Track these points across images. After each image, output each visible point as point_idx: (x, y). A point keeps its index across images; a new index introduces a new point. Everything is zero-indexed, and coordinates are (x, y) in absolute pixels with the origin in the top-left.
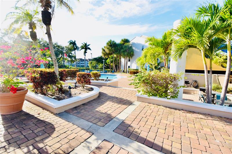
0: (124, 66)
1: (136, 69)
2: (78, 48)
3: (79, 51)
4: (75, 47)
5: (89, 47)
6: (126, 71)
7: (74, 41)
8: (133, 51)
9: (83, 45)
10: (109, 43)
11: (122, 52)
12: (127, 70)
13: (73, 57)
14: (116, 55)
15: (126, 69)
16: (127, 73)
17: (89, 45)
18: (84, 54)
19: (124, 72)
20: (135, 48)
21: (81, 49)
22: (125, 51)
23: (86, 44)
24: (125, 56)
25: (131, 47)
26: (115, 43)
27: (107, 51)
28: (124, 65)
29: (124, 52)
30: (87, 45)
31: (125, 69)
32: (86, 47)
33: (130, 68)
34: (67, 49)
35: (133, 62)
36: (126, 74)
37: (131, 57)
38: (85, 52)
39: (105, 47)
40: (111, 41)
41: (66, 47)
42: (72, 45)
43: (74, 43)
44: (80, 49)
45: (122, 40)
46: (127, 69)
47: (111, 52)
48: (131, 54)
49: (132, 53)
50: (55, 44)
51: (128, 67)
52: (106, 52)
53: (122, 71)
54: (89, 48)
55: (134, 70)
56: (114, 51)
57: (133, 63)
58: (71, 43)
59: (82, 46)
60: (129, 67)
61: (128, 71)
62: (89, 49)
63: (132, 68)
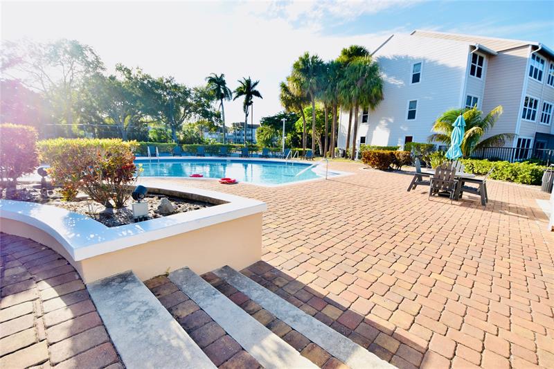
0: (347, 138)
1: (385, 145)
2: (229, 93)
3: (232, 100)
4: (223, 92)
5: (256, 88)
6: (351, 153)
7: (219, 76)
8: (379, 84)
9: (241, 85)
10: (300, 64)
11: (343, 89)
12: (354, 149)
13: (212, 114)
14: (322, 101)
15: (351, 146)
16: (356, 159)
17: (256, 84)
18: (245, 107)
19: (345, 155)
20: (389, 76)
21: (237, 97)
22: (350, 85)
23: (248, 82)
24: (350, 102)
25: (374, 69)
26: (321, 62)
27: (294, 89)
28: (347, 133)
29: (347, 87)
30: (252, 83)
31: (348, 147)
32: (249, 91)
33: (366, 144)
34: (199, 95)
35: (378, 123)
36: (353, 162)
37: (373, 105)
38: (248, 103)
39: (288, 79)
40: (307, 56)
41: (196, 89)
42: (215, 86)
43: (219, 82)
44: (234, 95)
45: (345, 52)
46: (356, 147)
47: (307, 92)
48: (373, 95)
49: (375, 90)
50: (168, 81)
51: (358, 139)
52: (290, 94)
53: (341, 152)
54: (255, 91)
55: (379, 148)
56: (315, 87)
57: (377, 127)
58: (212, 80)
59: (241, 88)
60: (363, 140)
61: (360, 154)
62: (257, 94)
63: (372, 145)
